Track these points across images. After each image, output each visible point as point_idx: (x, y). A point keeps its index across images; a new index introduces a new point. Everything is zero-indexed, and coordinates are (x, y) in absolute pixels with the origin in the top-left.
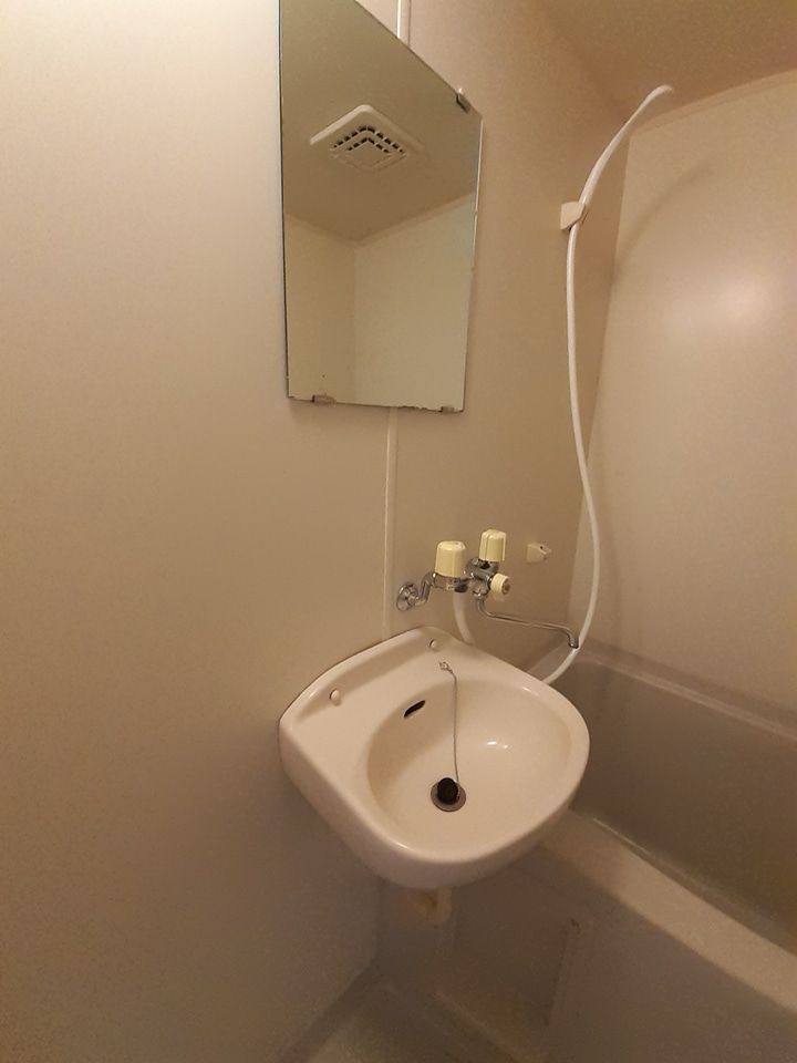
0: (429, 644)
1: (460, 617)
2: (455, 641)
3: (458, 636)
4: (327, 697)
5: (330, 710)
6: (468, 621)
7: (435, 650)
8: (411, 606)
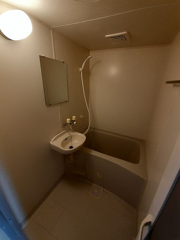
0: (67, 131)
1: (71, 127)
2: (71, 131)
3: (71, 130)
4: (55, 139)
5: (56, 141)
6: (72, 128)
7: (68, 132)
8: (64, 127)
